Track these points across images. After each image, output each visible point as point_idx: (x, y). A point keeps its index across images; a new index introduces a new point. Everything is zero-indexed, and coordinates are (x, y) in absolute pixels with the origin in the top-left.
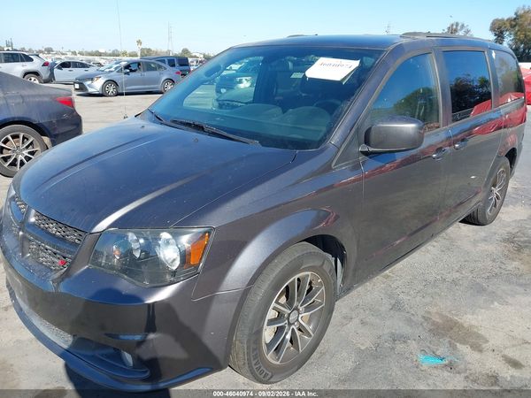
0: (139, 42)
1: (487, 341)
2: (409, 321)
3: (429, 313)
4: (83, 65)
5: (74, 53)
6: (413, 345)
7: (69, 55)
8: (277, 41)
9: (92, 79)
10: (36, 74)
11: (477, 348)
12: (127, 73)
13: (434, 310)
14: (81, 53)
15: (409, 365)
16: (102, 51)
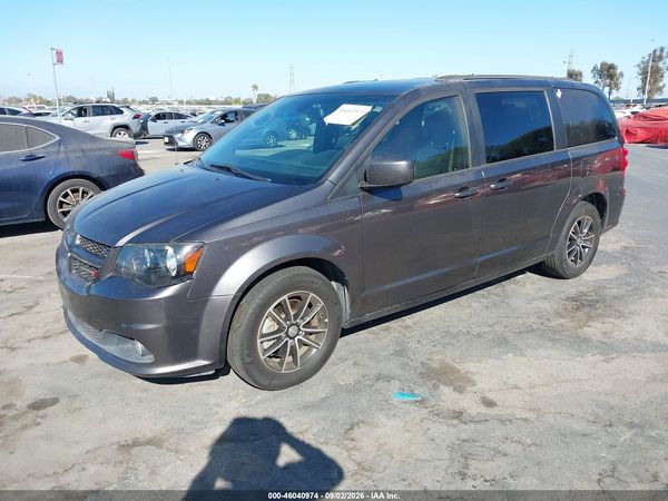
0: (255, 87)
1: (474, 385)
2: (404, 366)
3: (431, 359)
4: (179, 116)
5: (181, 102)
6: (395, 384)
7: (176, 105)
8: (324, 89)
9: (183, 132)
10: (126, 127)
11: (460, 390)
12: (222, 124)
13: (436, 357)
14: (188, 103)
15: (380, 398)
16: (211, 99)
